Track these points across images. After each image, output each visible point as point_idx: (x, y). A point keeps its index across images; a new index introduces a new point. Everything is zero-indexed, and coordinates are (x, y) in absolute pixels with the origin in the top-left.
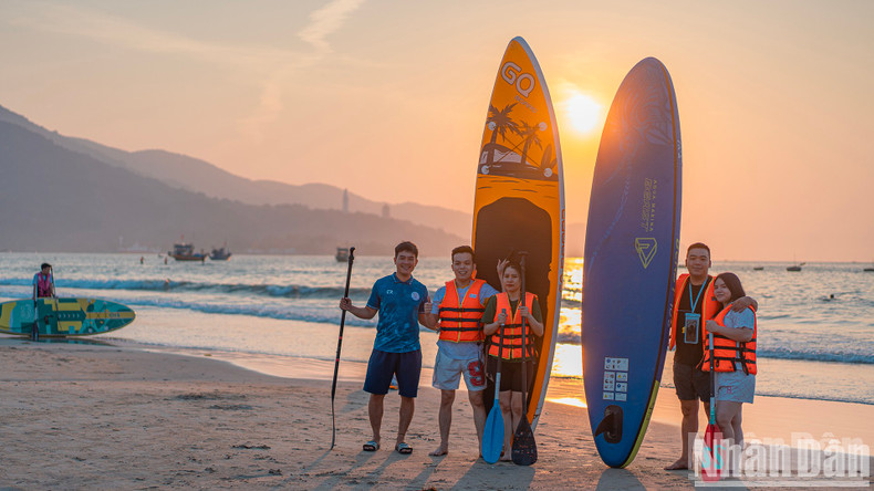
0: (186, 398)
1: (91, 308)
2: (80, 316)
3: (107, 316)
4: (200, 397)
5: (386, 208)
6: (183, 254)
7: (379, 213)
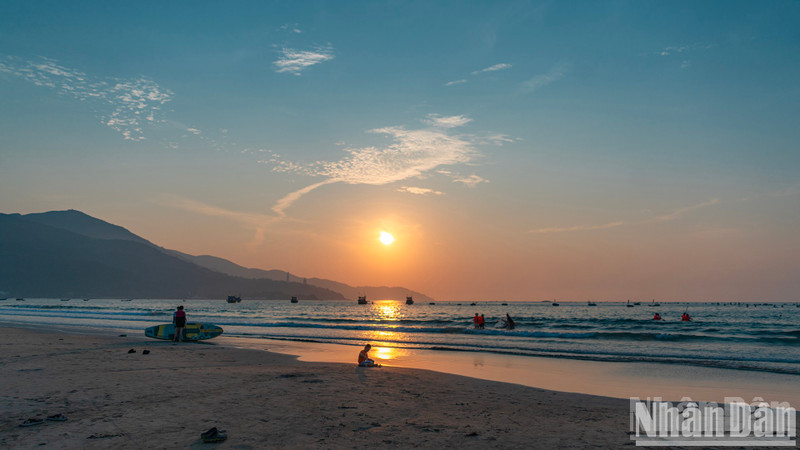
0: (287, 376)
1: (202, 327)
2: (197, 331)
3: (209, 331)
4: (292, 376)
5: (305, 280)
6: (231, 300)
7: (302, 282)
